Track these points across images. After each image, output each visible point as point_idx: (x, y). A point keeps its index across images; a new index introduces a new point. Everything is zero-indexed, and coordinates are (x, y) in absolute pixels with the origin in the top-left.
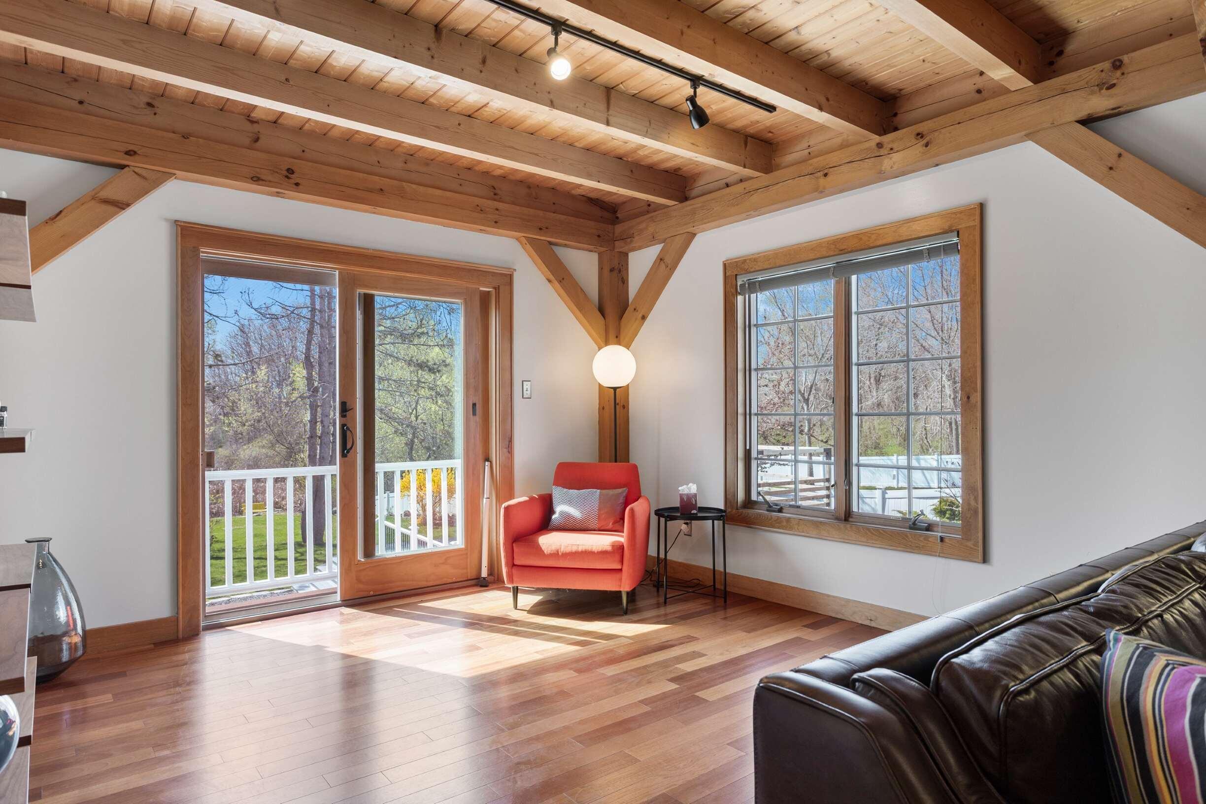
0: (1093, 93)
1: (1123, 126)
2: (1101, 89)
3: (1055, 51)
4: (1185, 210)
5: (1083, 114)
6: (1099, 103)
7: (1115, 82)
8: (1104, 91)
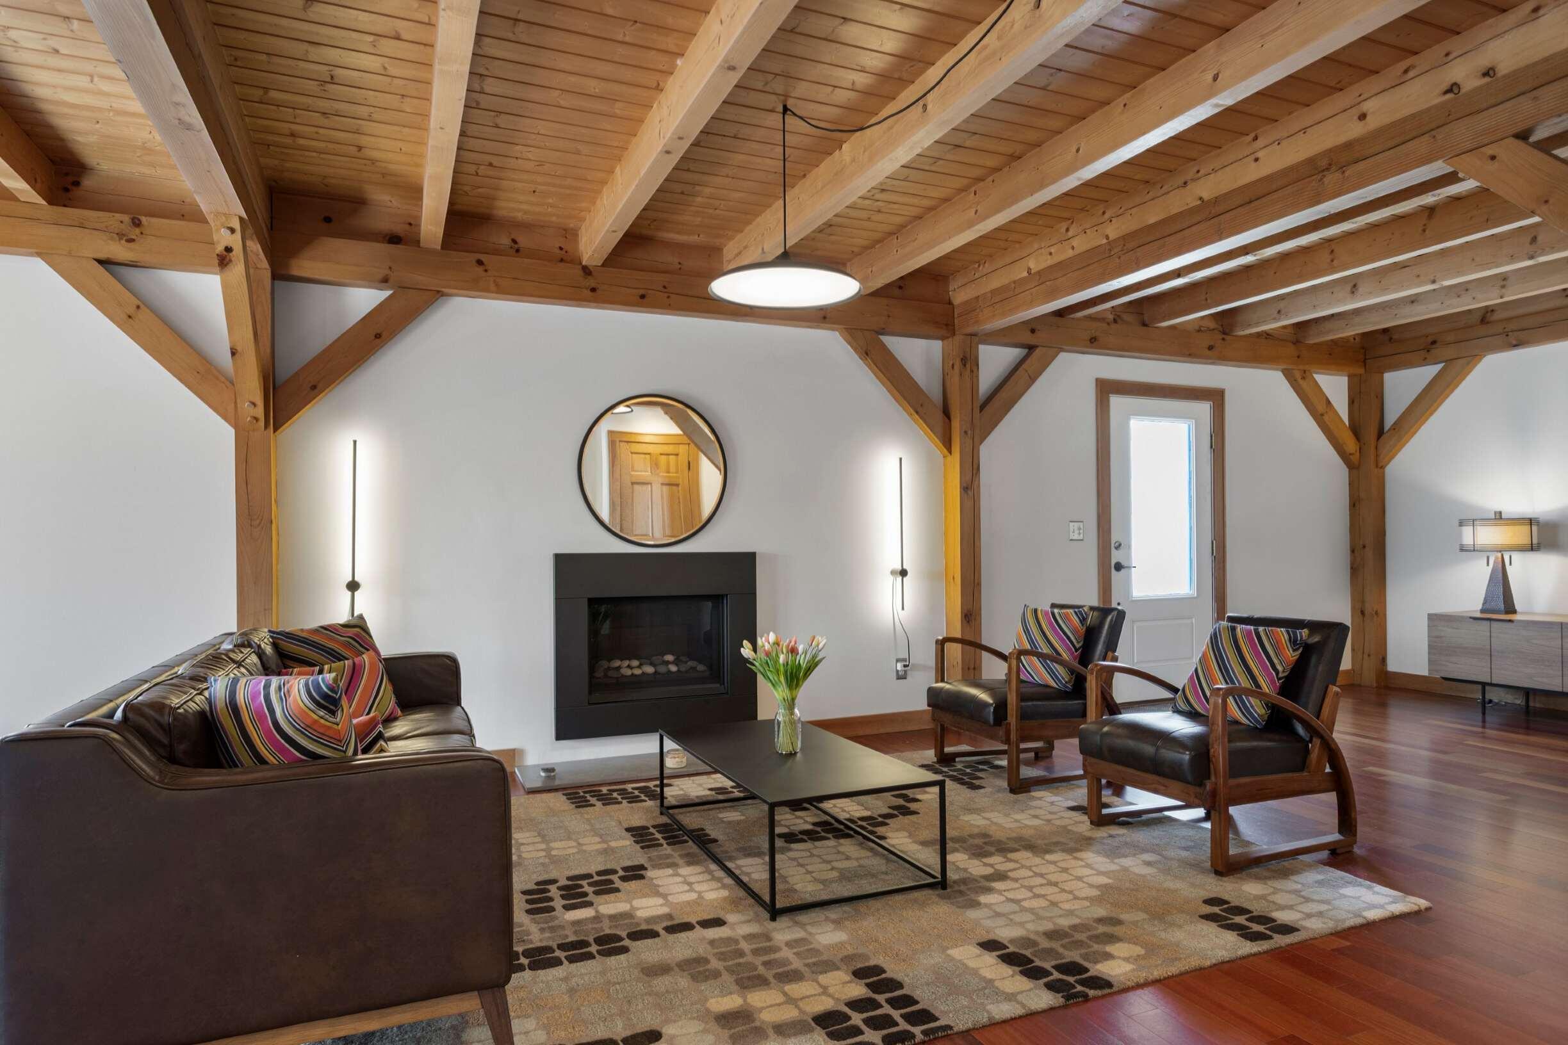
0: (112, 239)
1: (137, 277)
2: (120, 239)
3: (71, 179)
4: (196, 373)
5: (102, 256)
6: (118, 251)
7: (133, 237)
8: (123, 242)
